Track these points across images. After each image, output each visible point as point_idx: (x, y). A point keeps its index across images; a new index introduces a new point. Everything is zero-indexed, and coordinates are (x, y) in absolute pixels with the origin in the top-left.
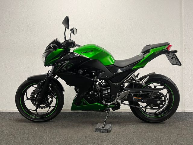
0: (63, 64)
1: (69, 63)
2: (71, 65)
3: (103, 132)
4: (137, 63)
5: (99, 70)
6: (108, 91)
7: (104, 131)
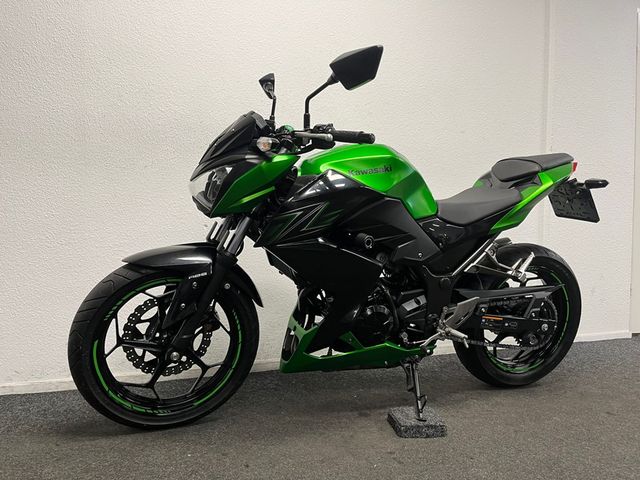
0: (306, 212)
1: (326, 210)
2: (333, 216)
3: (428, 436)
4: (507, 212)
5: (401, 232)
6: (418, 302)
7: (431, 431)
